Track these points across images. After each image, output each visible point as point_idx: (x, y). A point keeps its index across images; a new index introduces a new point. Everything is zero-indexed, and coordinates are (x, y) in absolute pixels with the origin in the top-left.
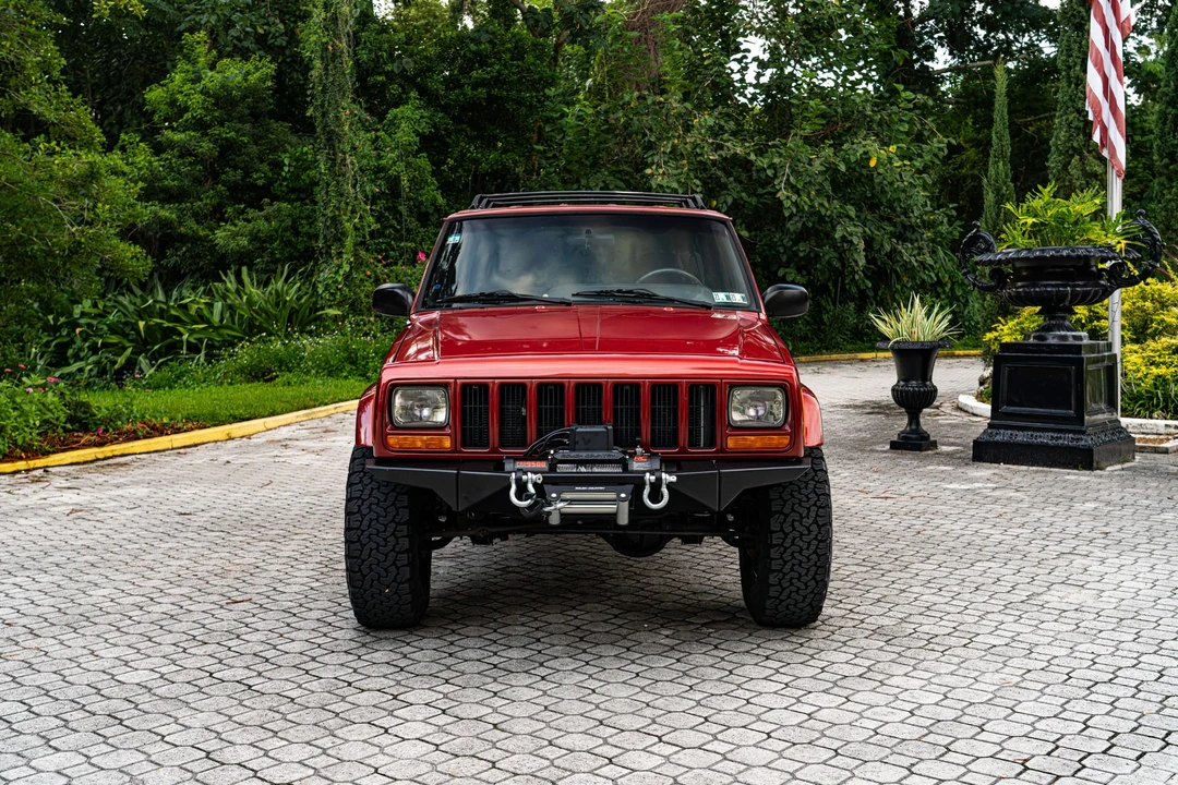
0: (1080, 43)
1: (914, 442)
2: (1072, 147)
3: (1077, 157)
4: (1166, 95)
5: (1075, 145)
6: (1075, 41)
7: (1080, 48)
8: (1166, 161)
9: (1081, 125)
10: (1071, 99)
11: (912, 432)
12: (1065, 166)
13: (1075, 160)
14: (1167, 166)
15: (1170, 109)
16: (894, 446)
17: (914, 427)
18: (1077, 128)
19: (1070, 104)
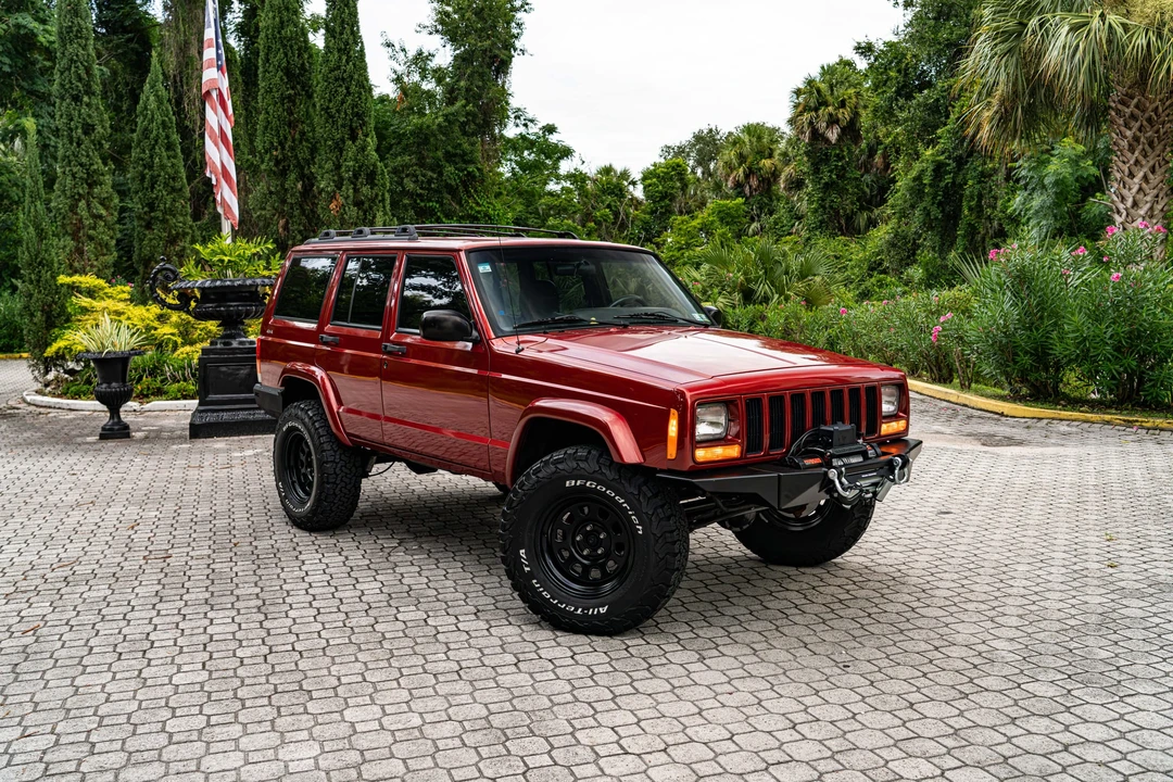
0: (80, 111)
1: (117, 432)
2: (79, 193)
3: (83, 201)
4: (142, 160)
5: (81, 191)
6: (74, 109)
7: (80, 115)
8: (146, 209)
9: (85, 176)
10: (74, 154)
11: (114, 424)
12: (73, 208)
13: (82, 204)
14: (145, 213)
15: (147, 171)
16: (103, 437)
17: (116, 420)
18: (81, 178)
19: (72, 158)
